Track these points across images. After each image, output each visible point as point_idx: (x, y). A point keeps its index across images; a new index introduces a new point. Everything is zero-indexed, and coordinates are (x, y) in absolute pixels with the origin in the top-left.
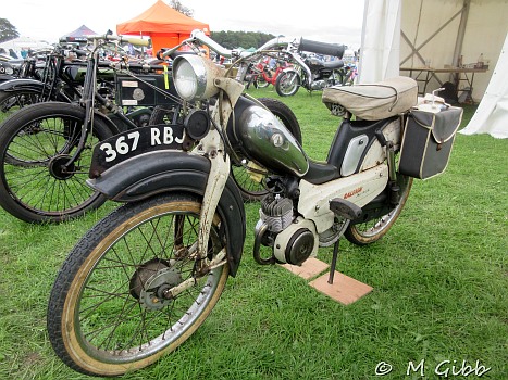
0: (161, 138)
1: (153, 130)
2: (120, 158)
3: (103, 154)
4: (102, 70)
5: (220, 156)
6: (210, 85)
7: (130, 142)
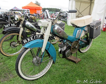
0: (13, 25)
1: (12, 24)
3: (5, 27)
4: (11, 17)
5: (21, 28)
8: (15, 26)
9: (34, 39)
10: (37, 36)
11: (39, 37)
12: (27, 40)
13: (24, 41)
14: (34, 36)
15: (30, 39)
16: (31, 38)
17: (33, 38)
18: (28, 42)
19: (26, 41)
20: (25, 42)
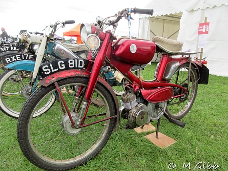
0: (14, 49)
1: (12, 47)
2: (4, 51)
6: (22, 40)
7: (7, 49)
8: (17, 50)
9: (22, 59)
10: (27, 55)
11: (30, 57)
12: (11, 59)
13: (6, 59)
14: (21, 55)
15: (15, 58)
16: (17, 58)
17: (21, 57)
18: (12, 62)
19: (9, 60)
20: (7, 61)
